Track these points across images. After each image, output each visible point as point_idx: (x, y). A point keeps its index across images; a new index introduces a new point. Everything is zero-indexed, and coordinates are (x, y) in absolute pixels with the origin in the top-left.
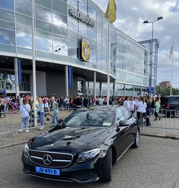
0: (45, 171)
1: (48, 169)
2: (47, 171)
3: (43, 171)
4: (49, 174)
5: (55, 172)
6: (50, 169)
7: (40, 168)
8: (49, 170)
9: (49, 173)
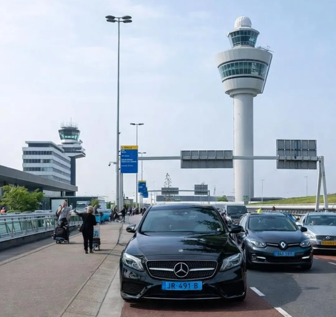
0: (179, 287)
1: (183, 283)
2: (183, 286)
3: (175, 286)
4: (186, 290)
5: (196, 285)
6: (187, 283)
7: (169, 284)
8: (185, 285)
9: (185, 288)
